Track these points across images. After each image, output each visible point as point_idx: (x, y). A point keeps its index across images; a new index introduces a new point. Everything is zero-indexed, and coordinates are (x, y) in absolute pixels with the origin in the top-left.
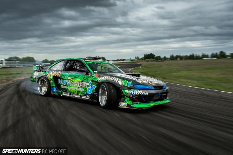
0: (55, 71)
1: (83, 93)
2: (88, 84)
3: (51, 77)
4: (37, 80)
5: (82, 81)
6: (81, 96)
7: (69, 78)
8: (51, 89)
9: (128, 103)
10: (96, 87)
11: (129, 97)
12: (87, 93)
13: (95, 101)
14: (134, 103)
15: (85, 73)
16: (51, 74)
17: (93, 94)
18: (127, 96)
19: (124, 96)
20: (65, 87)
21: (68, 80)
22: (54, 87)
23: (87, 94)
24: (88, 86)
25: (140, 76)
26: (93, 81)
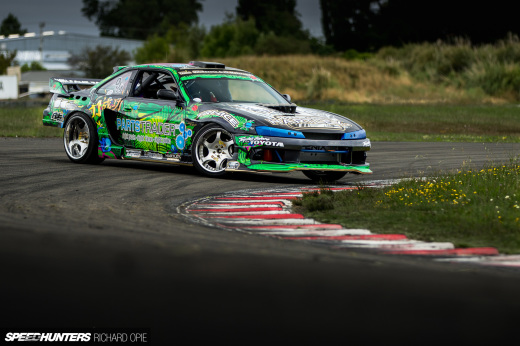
0: (108, 97)
1: (168, 150)
2: (177, 127)
3: (100, 114)
4: (62, 121)
5: (167, 121)
6: (164, 155)
7: (141, 115)
8: (99, 143)
9: (243, 162)
10: (192, 133)
11: (245, 150)
12: (176, 147)
13: (190, 164)
14: (253, 161)
15: (173, 103)
16: (99, 103)
17: (186, 150)
18: (242, 150)
20: (132, 137)
21: (139, 119)
22: (105, 137)
23: (177, 151)
24: (177, 132)
25: (297, 110)
26: (187, 120)
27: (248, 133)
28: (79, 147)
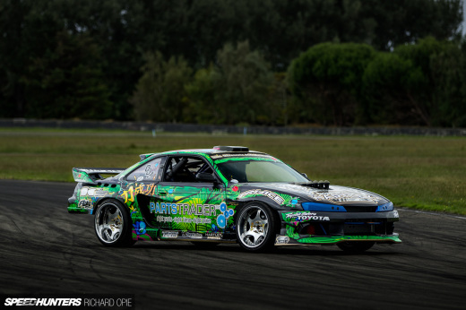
0: (139, 183)
1: (207, 229)
2: (218, 207)
3: (132, 199)
4: (91, 208)
5: (207, 202)
6: (204, 235)
7: (177, 198)
8: (133, 227)
9: (292, 236)
10: (234, 212)
11: (294, 226)
12: (216, 226)
14: (302, 236)
15: (211, 185)
16: (131, 188)
17: (228, 228)
18: (290, 225)
19: (285, 224)
20: (167, 219)
21: (175, 201)
22: (139, 221)
23: (218, 230)
24: (218, 212)
25: (330, 187)
26: (228, 200)
27: (294, 209)
28: (110, 231)
